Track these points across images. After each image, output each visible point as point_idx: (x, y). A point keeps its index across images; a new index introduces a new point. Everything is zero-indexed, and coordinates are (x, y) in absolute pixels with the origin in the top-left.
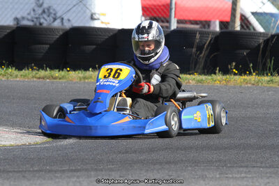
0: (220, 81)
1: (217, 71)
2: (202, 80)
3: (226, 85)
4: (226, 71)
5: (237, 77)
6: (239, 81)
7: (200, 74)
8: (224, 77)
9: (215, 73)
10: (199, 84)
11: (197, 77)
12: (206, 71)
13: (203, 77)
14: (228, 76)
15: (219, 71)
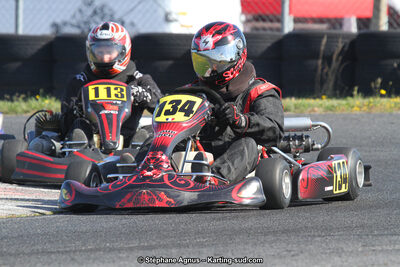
0: (360, 108)
1: (355, 93)
2: (333, 106)
3: (369, 113)
4: (367, 92)
5: (385, 101)
6: (388, 105)
7: (330, 97)
8: (366, 101)
9: (352, 96)
10: (329, 112)
11: (325, 102)
12: (338, 92)
13: (334, 102)
14: (371, 99)
15: (358, 92)
